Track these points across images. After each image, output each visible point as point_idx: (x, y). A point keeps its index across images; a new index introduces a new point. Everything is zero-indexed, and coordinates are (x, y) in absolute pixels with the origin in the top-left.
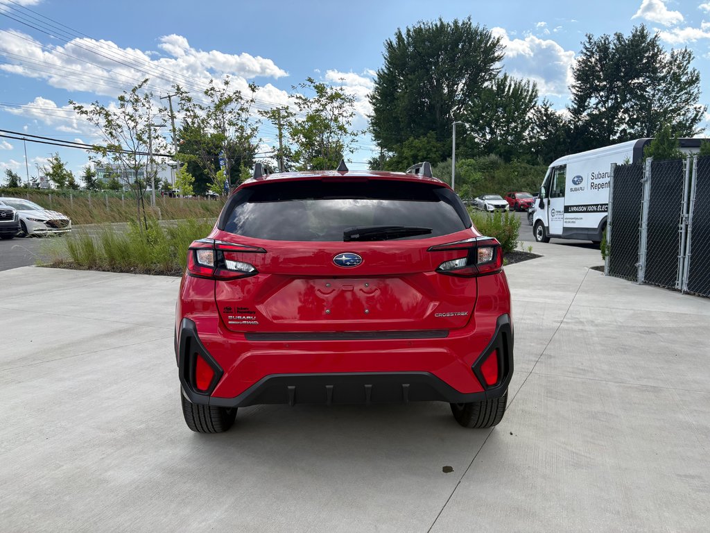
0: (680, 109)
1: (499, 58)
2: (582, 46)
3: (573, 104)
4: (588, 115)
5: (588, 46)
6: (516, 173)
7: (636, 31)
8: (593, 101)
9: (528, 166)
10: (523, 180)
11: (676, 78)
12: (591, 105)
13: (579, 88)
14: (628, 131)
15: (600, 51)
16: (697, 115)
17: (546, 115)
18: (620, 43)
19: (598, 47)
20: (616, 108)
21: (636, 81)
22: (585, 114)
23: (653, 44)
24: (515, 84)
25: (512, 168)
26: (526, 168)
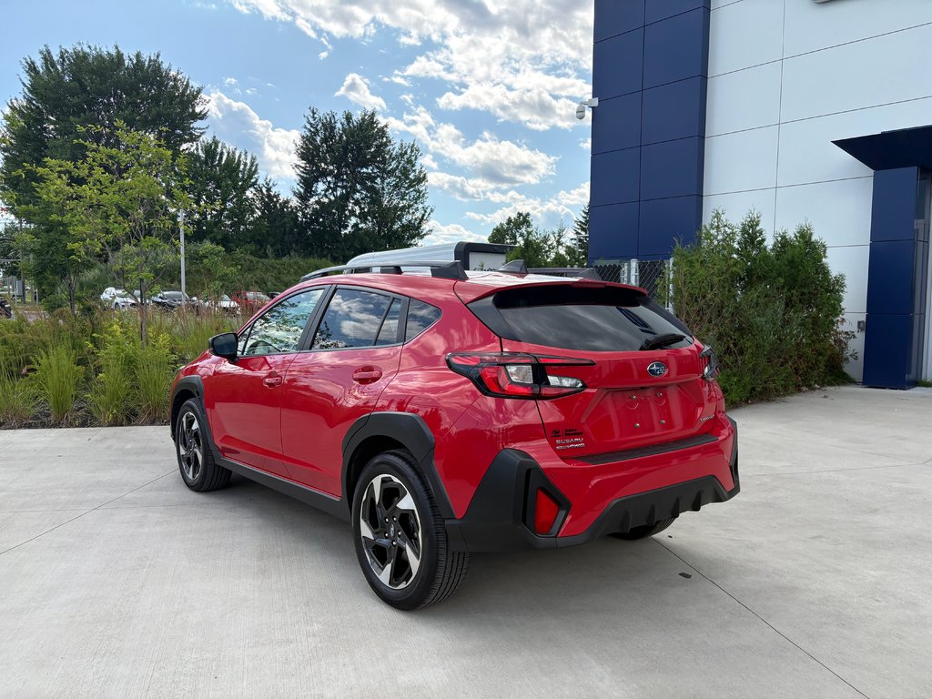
0: (410, 206)
1: (202, 116)
2: (306, 119)
3: (299, 187)
4: (317, 202)
5: (311, 120)
6: (240, 267)
7: (365, 115)
8: (321, 187)
9: (254, 259)
10: (249, 276)
11: (405, 173)
12: (319, 191)
13: (304, 168)
14: (360, 226)
15: (326, 130)
16: (423, 215)
17: (269, 196)
18: (348, 124)
19: (323, 124)
20: (345, 198)
21: (365, 170)
22: (312, 200)
23: (382, 132)
24: (229, 153)
25: (233, 260)
26: (251, 262)
